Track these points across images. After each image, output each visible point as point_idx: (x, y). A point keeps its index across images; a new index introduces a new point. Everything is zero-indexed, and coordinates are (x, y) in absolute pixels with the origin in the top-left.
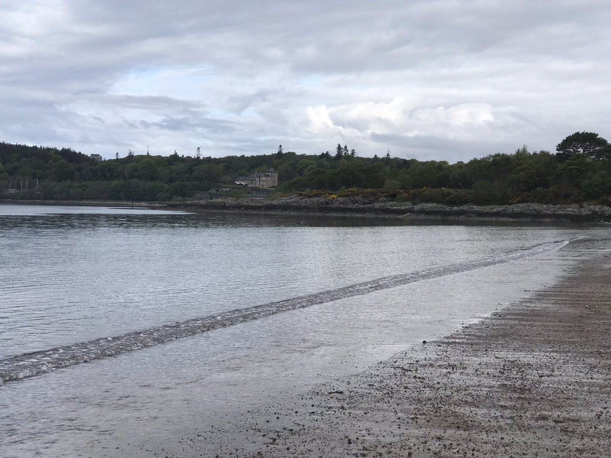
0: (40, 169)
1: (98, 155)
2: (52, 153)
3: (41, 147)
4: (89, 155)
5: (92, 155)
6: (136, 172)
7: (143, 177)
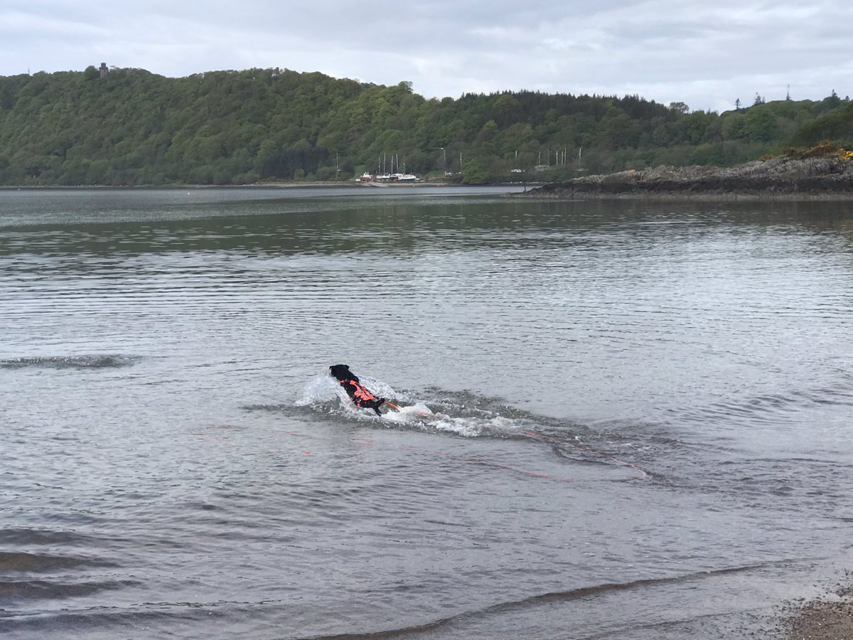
0: (588, 132)
1: (683, 104)
2: (609, 104)
3: (594, 95)
4: (667, 105)
5: (672, 104)
6: (741, 128)
7: (751, 135)
